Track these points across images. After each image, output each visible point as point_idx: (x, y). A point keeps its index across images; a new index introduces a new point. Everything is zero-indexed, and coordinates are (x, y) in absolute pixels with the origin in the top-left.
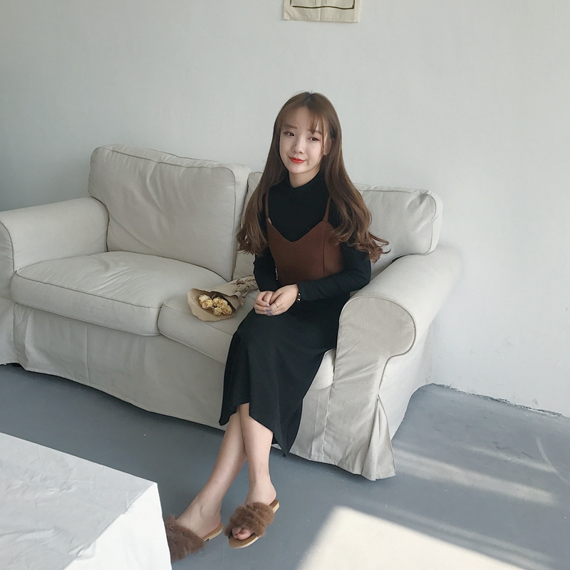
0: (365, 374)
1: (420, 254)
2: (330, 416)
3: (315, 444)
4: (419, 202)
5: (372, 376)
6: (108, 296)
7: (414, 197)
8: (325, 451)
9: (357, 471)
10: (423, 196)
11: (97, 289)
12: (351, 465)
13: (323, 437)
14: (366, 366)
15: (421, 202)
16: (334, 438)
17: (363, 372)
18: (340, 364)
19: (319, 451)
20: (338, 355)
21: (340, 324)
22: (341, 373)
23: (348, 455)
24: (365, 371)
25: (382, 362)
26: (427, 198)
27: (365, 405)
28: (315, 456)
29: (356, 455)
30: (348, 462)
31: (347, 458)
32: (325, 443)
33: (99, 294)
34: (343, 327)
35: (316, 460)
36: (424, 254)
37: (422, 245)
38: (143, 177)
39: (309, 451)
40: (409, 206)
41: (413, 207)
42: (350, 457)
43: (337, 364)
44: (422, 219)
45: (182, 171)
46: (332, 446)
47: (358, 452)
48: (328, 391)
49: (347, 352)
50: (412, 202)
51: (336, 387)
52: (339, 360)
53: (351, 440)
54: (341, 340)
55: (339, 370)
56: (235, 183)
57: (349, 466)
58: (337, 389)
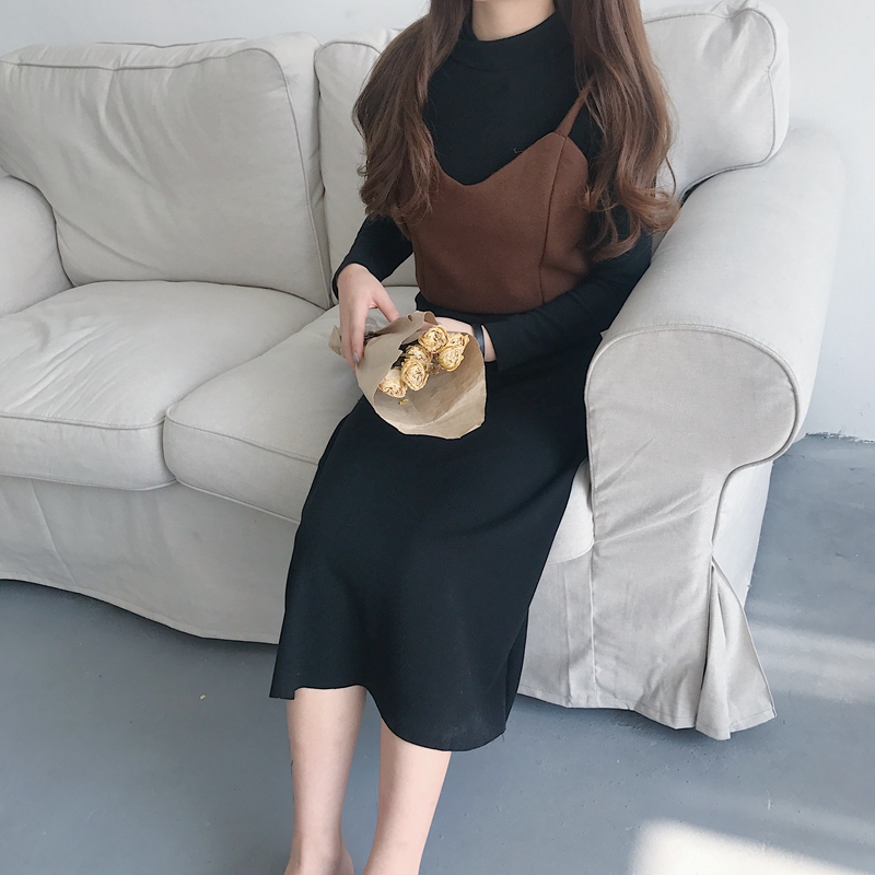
0: (673, 518)
1: (750, 166)
2: (600, 615)
3: (574, 675)
4: (729, 32)
5: (690, 519)
6: (46, 415)
7: (715, 22)
8: (600, 686)
9: (683, 721)
10: (737, 17)
11: (22, 401)
12: (666, 710)
13: (591, 657)
14: (673, 499)
15: (736, 32)
16: (617, 658)
17: (665, 515)
18: (605, 502)
19: (586, 685)
20: (597, 481)
21: (590, 408)
22: (610, 521)
23: (657, 689)
24: (671, 512)
25: (712, 484)
26: (750, 18)
27: (681, 584)
28: (579, 697)
29: (676, 688)
30: (658, 704)
31: (655, 694)
32: (599, 669)
33: (28, 412)
34: (597, 416)
35: (583, 704)
38: (91, 112)
39: (563, 689)
42: (661, 694)
43: (596, 502)
45: (166, 78)
46: (616, 673)
47: (680, 682)
48: (586, 564)
49: (619, 472)
51: (603, 552)
52: (602, 493)
53: (659, 660)
54: (596, 446)
55: (606, 514)
56: (284, 81)
57: (662, 713)
58: (606, 558)
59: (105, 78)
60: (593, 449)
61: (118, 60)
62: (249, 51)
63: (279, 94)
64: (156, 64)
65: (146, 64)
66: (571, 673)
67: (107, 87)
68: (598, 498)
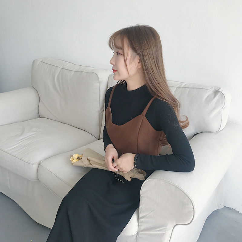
1: (212, 132)
4: (213, 96)
5: (163, 234)
6: (14, 154)
7: (210, 92)
10: (216, 92)
14: (159, 227)
15: (215, 96)
17: (156, 231)
18: (142, 222)
20: (141, 216)
21: (141, 195)
22: (142, 228)
24: (158, 231)
25: (170, 226)
26: (219, 94)
33: (10, 152)
34: (143, 198)
36: (216, 132)
37: (214, 126)
40: (206, 99)
41: (209, 100)
43: (139, 221)
44: (214, 108)
45: (72, 74)
48: (135, 237)
49: (146, 215)
50: (208, 96)
51: (140, 235)
52: (141, 219)
55: (141, 226)
56: (99, 82)
58: (140, 237)
59: (59, 70)
60: (141, 206)
61: (63, 66)
62: (92, 72)
63: (97, 84)
64: (71, 70)
65: (69, 69)
67: (59, 72)
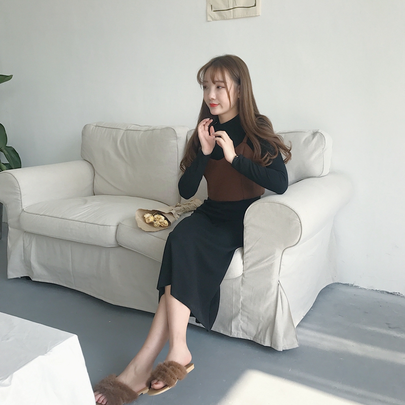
0: (267, 264)
2: (243, 300)
5: (272, 265)
6: (83, 220)
7: (308, 135)
8: (242, 329)
9: (267, 344)
10: (314, 134)
11: (75, 216)
12: (262, 339)
13: (239, 317)
14: (267, 257)
15: (313, 138)
16: (248, 317)
17: (265, 263)
18: (248, 258)
19: (237, 329)
20: (245, 250)
21: (245, 226)
22: (248, 264)
23: (260, 331)
25: (278, 253)
26: (318, 134)
27: (269, 289)
28: (235, 333)
29: (266, 331)
30: (260, 337)
32: (242, 322)
33: (76, 219)
34: (247, 228)
35: (235, 336)
36: (319, 177)
37: (316, 169)
38: (115, 141)
39: (230, 329)
40: (304, 141)
41: (307, 142)
42: (261, 333)
43: (245, 258)
44: (314, 150)
45: (141, 134)
46: (247, 324)
47: (267, 328)
48: (240, 280)
49: (252, 248)
50: (306, 139)
51: (246, 276)
52: (247, 255)
53: (261, 319)
54: (246, 239)
55: (247, 262)
56: (177, 138)
57: (261, 340)
58: (246, 278)
59: (122, 132)
61: (127, 128)
62: (167, 128)
63: (174, 141)
64: (138, 129)
66: (233, 323)
67: (122, 135)
68: (245, 256)
